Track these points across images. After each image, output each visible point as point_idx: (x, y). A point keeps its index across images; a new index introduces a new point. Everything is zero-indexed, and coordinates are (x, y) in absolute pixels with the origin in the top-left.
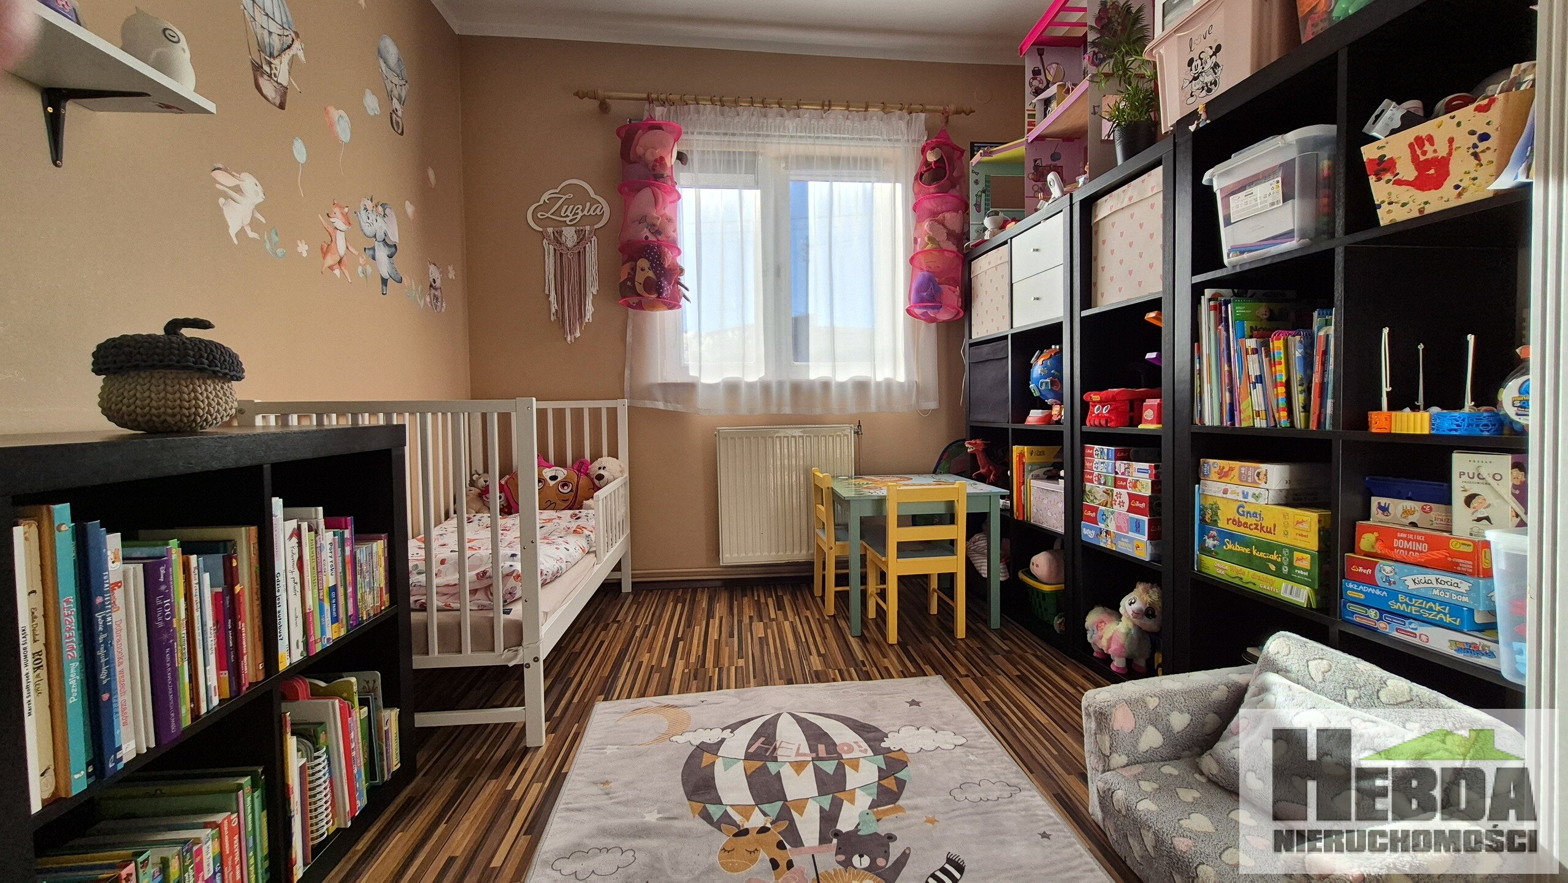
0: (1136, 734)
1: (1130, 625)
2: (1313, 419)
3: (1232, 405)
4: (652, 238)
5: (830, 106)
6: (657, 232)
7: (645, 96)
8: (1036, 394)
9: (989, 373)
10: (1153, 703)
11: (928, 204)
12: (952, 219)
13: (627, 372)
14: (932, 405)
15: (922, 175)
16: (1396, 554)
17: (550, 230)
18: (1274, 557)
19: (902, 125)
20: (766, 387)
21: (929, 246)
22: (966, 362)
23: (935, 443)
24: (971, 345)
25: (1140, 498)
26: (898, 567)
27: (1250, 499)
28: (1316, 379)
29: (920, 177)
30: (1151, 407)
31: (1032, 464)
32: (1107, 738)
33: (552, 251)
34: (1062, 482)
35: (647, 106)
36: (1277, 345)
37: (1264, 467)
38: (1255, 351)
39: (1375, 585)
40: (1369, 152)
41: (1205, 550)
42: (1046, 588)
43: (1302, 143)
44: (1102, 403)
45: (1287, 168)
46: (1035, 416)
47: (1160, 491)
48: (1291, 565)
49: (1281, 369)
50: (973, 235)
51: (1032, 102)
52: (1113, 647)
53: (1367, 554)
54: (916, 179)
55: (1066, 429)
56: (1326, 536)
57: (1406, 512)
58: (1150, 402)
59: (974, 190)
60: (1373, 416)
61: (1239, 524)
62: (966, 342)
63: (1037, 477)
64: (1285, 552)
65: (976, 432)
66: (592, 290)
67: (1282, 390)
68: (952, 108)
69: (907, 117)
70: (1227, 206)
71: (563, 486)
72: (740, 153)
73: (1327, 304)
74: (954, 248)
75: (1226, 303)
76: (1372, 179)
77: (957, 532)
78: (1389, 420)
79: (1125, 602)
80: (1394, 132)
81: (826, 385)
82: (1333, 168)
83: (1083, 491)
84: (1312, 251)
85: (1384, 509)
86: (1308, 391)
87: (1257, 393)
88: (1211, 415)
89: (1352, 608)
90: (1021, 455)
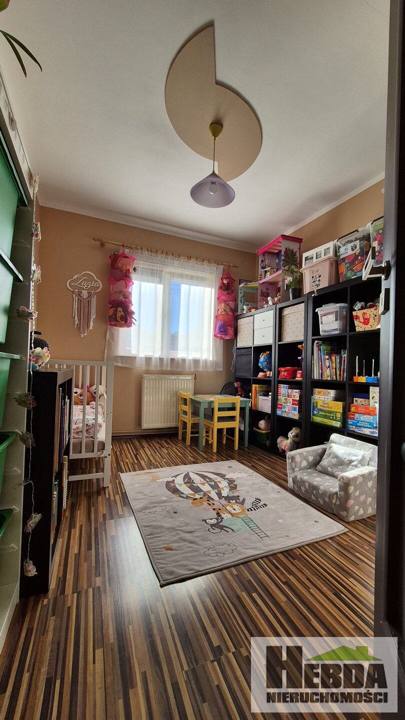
0: (301, 462)
1: (291, 440)
2: (341, 378)
3: (322, 373)
4: (123, 300)
5: (190, 258)
6: (126, 298)
7: (122, 244)
8: (261, 367)
9: (244, 359)
10: (305, 454)
11: (223, 298)
12: (232, 304)
13: (106, 351)
14: (221, 369)
15: (222, 287)
16: (359, 412)
17: (76, 291)
18: (332, 415)
19: (215, 268)
20: (161, 360)
21: (224, 313)
22: (235, 355)
23: (221, 383)
24: (237, 349)
25: (296, 401)
26: (217, 425)
27: (326, 399)
28: (342, 368)
29: (221, 288)
30: (299, 373)
31: (259, 391)
32: (294, 463)
33: (77, 300)
34: (270, 397)
35: (122, 248)
36: (333, 358)
37: (330, 391)
38: (328, 359)
39: (354, 420)
40: (354, 313)
41: (314, 415)
42: (264, 432)
43: (340, 308)
44: (285, 371)
45: (336, 312)
46: (261, 374)
47: (302, 398)
48: (336, 417)
49: (334, 364)
50: (239, 311)
51: (261, 271)
52: (286, 447)
53: (353, 412)
54: (219, 288)
55: (272, 379)
56: (344, 408)
57: (361, 402)
58: (298, 372)
59: (240, 295)
60: (354, 377)
61: (323, 406)
62: (235, 348)
63: (260, 395)
64: (335, 413)
65: (238, 379)
66: (93, 317)
67: (334, 370)
68: (232, 265)
69: (217, 266)
70: (321, 319)
71: (80, 396)
72: (157, 270)
73: (345, 349)
74: (232, 314)
75: (321, 345)
76: (355, 320)
77: (236, 413)
78: (358, 378)
79: (290, 433)
80: (359, 310)
81: (184, 360)
82: (346, 314)
83: (278, 399)
84: (342, 335)
85: (356, 401)
86: (340, 371)
87: (328, 370)
88: (316, 376)
89: (350, 426)
90: (256, 388)
